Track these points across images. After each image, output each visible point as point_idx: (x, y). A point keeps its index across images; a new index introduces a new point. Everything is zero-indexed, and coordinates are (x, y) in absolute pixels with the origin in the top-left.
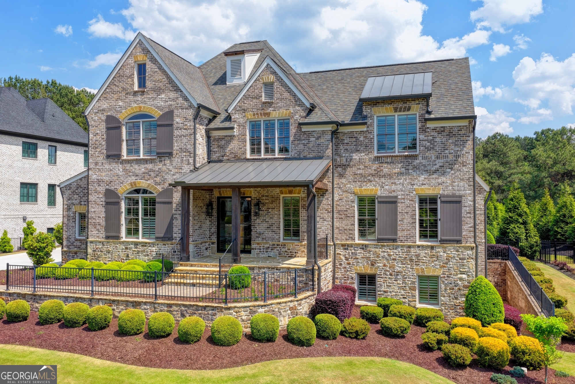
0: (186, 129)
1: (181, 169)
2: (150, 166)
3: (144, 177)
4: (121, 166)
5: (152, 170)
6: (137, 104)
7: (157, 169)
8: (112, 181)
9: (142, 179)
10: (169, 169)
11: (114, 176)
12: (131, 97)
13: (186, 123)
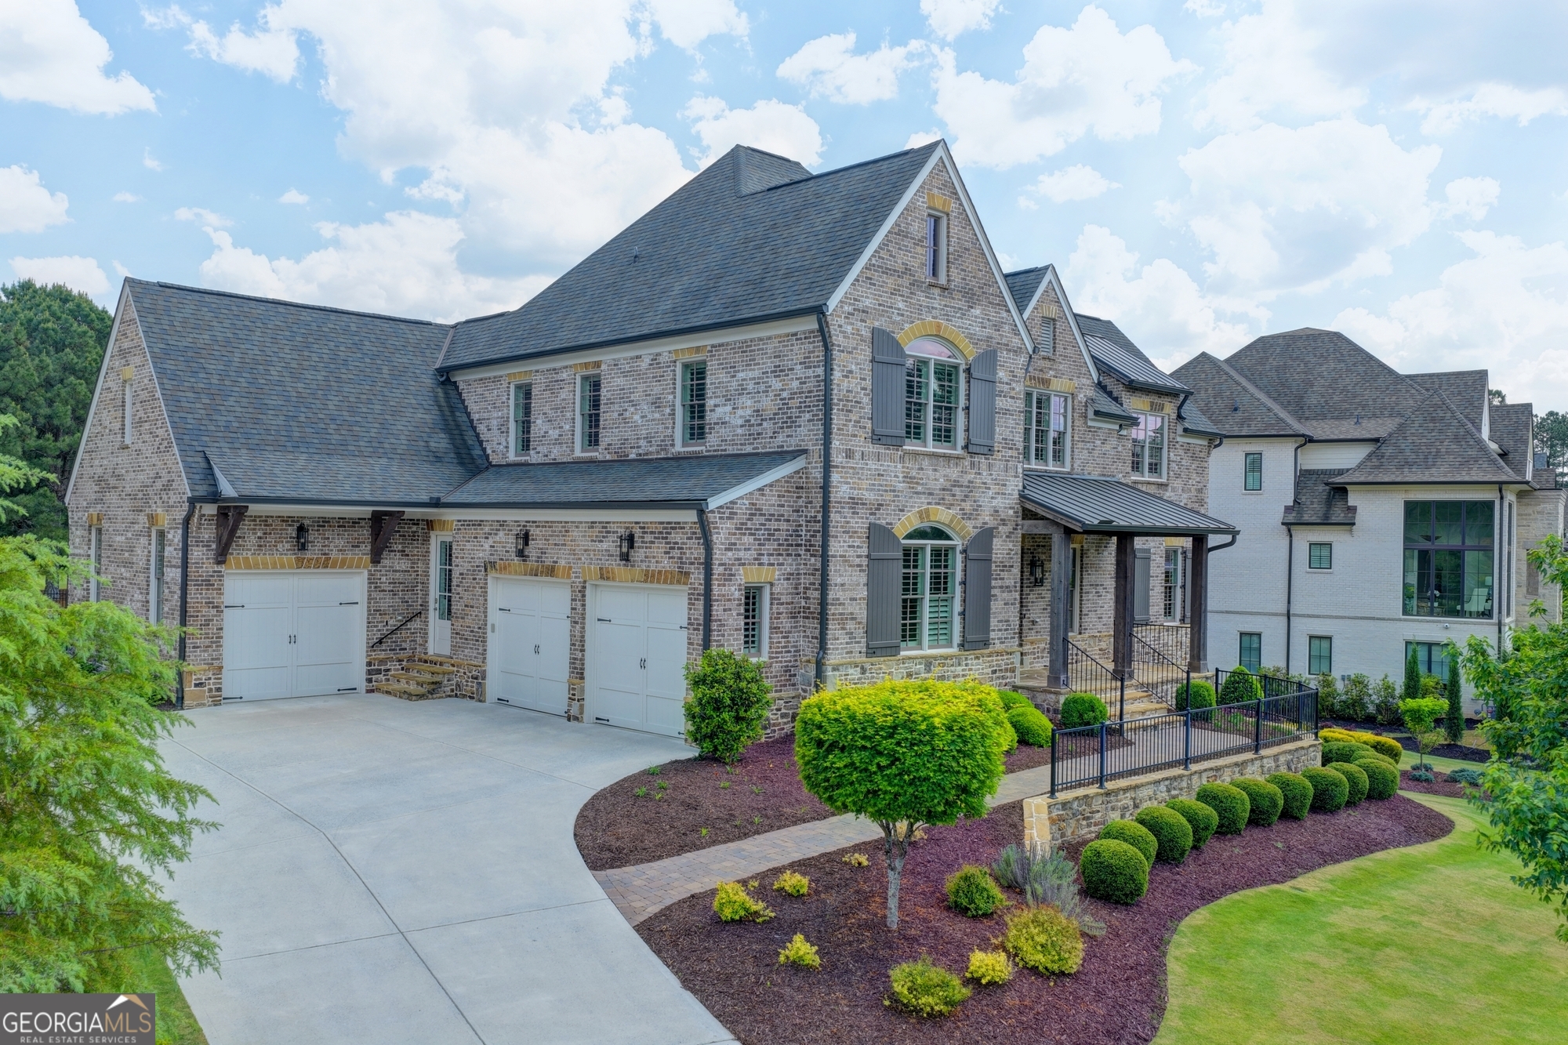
0: (1013, 398)
1: (1005, 485)
2: (953, 472)
3: (943, 499)
4: (899, 466)
5: (956, 484)
6: (933, 317)
7: (966, 484)
8: (882, 505)
9: (939, 504)
10: (985, 483)
11: (886, 491)
12: (921, 297)
13: (1014, 385)
